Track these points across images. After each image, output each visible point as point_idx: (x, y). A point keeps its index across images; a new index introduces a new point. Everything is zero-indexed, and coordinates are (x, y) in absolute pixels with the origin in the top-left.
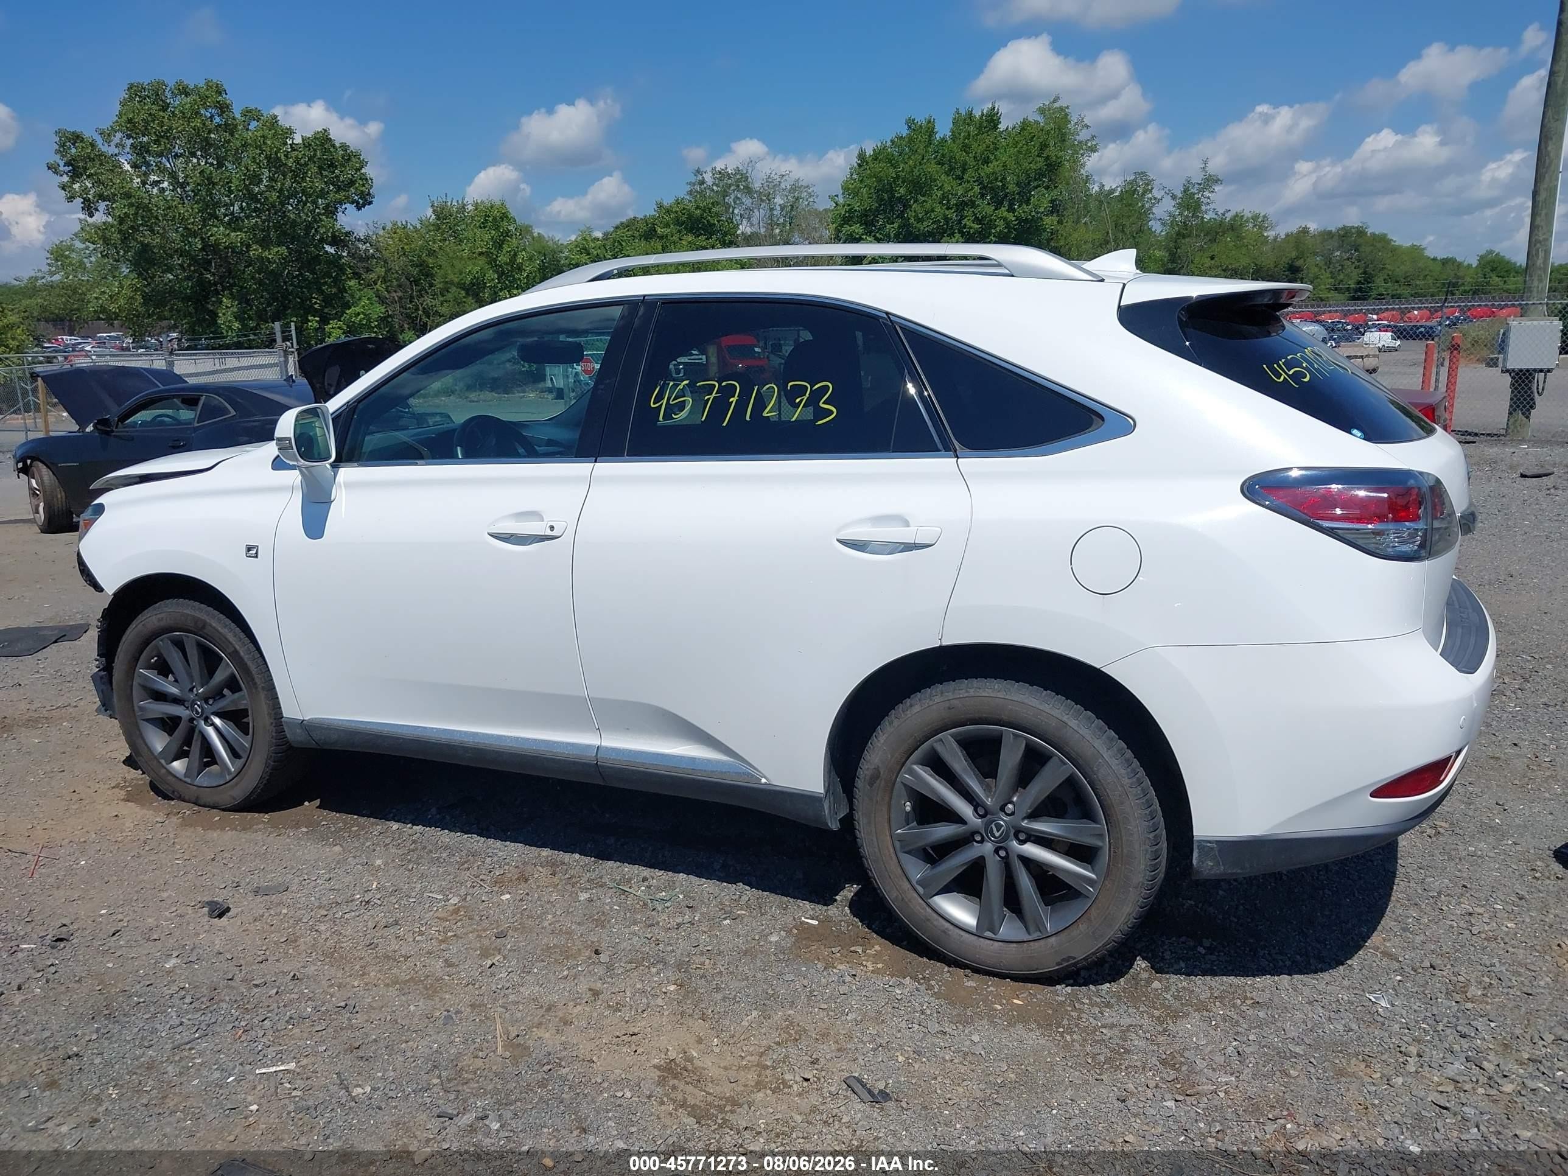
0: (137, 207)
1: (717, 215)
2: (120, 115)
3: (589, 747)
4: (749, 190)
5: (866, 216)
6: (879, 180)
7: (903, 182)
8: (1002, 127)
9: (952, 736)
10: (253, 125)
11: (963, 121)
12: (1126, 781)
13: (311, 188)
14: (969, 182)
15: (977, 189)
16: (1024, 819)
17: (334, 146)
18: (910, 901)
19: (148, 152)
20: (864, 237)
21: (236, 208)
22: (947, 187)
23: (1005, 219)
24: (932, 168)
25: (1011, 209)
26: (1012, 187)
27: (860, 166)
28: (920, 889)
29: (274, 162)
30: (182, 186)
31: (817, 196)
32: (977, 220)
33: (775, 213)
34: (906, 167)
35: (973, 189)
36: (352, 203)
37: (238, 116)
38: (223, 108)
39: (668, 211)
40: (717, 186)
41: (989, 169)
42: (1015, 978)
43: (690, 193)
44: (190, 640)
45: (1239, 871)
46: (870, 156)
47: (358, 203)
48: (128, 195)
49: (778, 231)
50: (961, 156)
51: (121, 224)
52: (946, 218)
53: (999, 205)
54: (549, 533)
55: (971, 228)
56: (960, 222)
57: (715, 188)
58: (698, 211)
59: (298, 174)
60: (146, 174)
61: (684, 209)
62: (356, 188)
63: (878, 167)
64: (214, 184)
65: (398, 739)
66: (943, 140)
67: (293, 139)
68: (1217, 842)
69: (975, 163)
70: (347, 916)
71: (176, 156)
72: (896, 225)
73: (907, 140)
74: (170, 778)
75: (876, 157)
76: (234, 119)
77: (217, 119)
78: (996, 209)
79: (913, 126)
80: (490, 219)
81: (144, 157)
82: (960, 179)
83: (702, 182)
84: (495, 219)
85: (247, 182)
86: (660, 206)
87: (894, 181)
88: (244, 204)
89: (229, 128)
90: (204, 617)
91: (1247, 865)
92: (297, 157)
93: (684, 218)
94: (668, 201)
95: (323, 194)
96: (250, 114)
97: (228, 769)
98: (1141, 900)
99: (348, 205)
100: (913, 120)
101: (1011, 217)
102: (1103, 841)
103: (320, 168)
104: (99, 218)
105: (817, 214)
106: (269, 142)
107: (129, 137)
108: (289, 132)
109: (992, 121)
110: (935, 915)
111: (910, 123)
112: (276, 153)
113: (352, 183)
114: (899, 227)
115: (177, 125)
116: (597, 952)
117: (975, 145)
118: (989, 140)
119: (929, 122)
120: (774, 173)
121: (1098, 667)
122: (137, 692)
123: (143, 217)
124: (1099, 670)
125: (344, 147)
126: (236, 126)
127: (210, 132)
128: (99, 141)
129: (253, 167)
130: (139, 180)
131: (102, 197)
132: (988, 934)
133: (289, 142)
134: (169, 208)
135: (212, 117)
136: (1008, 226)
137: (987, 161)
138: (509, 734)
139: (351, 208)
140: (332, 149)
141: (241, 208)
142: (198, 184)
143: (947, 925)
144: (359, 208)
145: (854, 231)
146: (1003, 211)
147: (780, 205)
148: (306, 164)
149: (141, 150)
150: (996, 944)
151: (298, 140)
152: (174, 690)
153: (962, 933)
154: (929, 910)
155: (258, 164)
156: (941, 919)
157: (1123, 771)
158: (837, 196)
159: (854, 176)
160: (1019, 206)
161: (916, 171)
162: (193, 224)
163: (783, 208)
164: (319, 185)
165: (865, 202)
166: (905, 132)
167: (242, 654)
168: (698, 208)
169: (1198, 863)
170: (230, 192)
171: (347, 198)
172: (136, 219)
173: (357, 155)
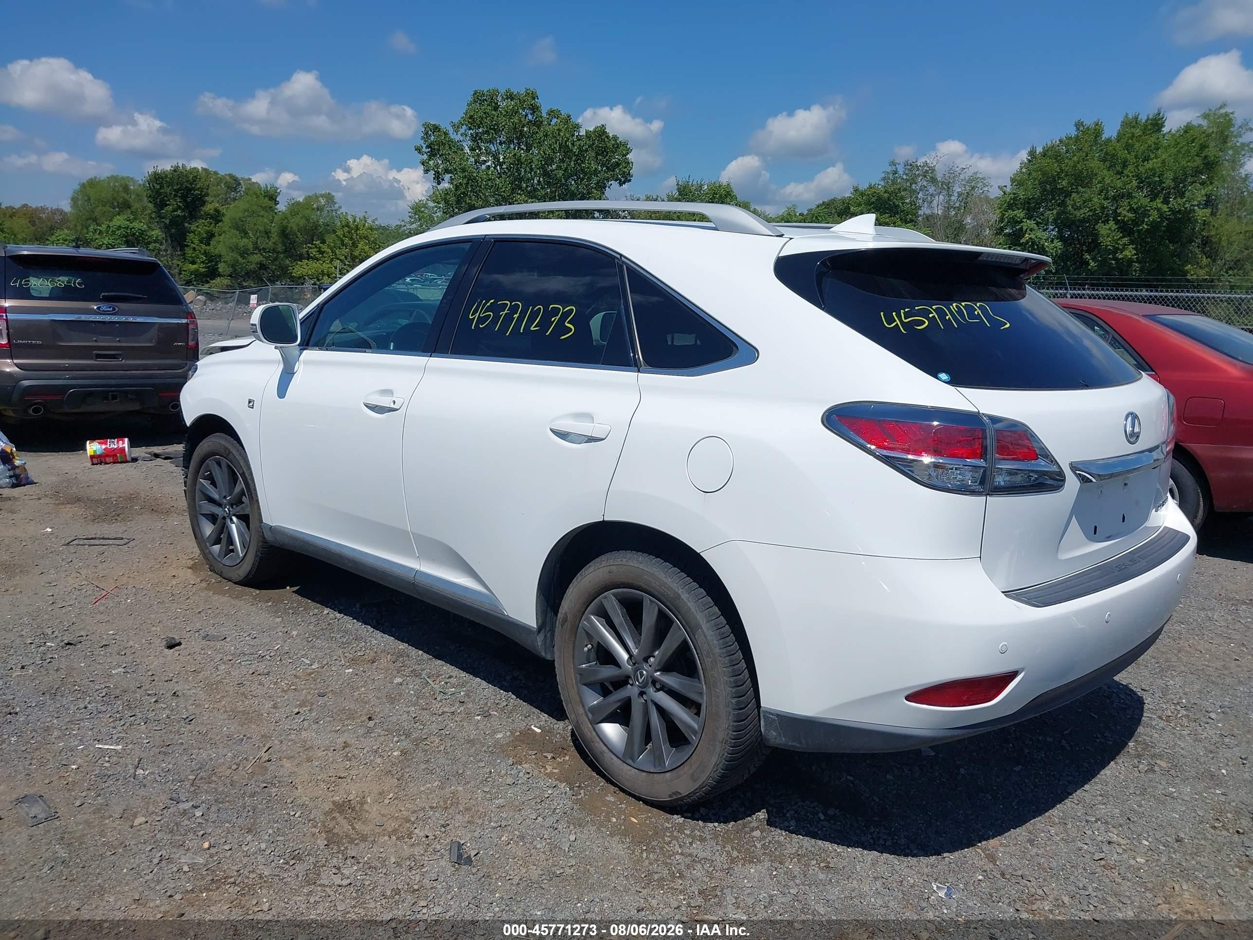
0: (468, 179)
1: (902, 198)
2: (466, 114)
3: (411, 569)
4: (933, 180)
5: (1029, 203)
6: (1044, 174)
7: (1066, 176)
8: (1165, 130)
9: (615, 595)
10: (554, 121)
11: (1130, 123)
12: (717, 651)
13: (588, 168)
14: (1128, 176)
15: (1135, 183)
16: (656, 671)
17: (608, 137)
18: (582, 723)
19: (480, 139)
20: (1025, 220)
21: (536, 181)
22: (1107, 181)
23: (1158, 210)
24: (1095, 164)
25: (1166, 201)
26: (1169, 183)
27: (1029, 161)
28: (590, 715)
29: (565, 149)
30: (501, 164)
31: (991, 187)
32: (1131, 210)
33: (953, 198)
34: (1071, 163)
35: (1131, 182)
36: (616, 180)
37: (544, 115)
38: (534, 109)
39: (862, 194)
40: (907, 175)
41: (1149, 165)
42: (646, 802)
43: (884, 179)
44: (224, 461)
45: (797, 745)
46: (1040, 153)
47: (620, 180)
48: (464, 170)
49: (953, 213)
50: (1123, 154)
51: (456, 190)
52: (1103, 208)
53: (1154, 196)
54: (392, 406)
55: (1125, 216)
56: (1115, 211)
57: (905, 177)
58: (886, 195)
59: (580, 156)
60: (478, 155)
61: (875, 192)
62: (620, 169)
63: (1045, 162)
64: (522, 163)
65: (316, 547)
66: (1109, 140)
67: (579, 132)
68: (778, 715)
69: (1134, 160)
70: (243, 663)
71: (501, 144)
72: (1055, 212)
73: (1074, 140)
74: (211, 556)
75: (1044, 155)
76: (541, 117)
77: (530, 117)
78: (1151, 201)
79: (1081, 129)
80: (717, 196)
81: (478, 143)
82: (1120, 174)
83: (895, 172)
84: (721, 196)
85: (543, 163)
86: (856, 190)
87: (1057, 175)
88: (541, 179)
89: (538, 124)
90: (230, 447)
91: (803, 741)
92: (580, 145)
93: (873, 200)
94: (863, 187)
95: (596, 172)
96: (553, 113)
97: (239, 555)
98: (726, 754)
99: (613, 182)
100: (1083, 122)
101: (1165, 208)
102: (702, 698)
103: (597, 154)
104: (445, 185)
105: (987, 200)
106: (562, 134)
107: (470, 129)
108: (577, 127)
109: (1157, 124)
110: (597, 738)
111: (1079, 125)
112: (566, 143)
113: (618, 164)
114: (1058, 214)
115: (502, 120)
116: (370, 719)
117: (1137, 145)
118: (1151, 140)
119: (1097, 125)
120: (956, 166)
121: (698, 552)
122: (198, 495)
123: (472, 186)
124: (699, 555)
125: (615, 138)
126: (542, 122)
127: (523, 127)
128: (451, 131)
129: (549, 152)
130: (473, 160)
131: (447, 171)
132: (630, 761)
133: (576, 134)
134: (489, 180)
135: (526, 115)
136: (1161, 215)
137: (1147, 159)
138: (372, 553)
139: (614, 184)
140: (606, 140)
141: (539, 181)
142: (511, 164)
143: (605, 748)
144: (621, 185)
145: (1016, 215)
146: (1158, 203)
147: (958, 192)
148: (586, 151)
149: (475, 138)
150: (634, 770)
151: (583, 133)
152: (216, 496)
153: (613, 757)
154: (594, 734)
155: (553, 149)
156: (601, 743)
157: (715, 642)
158: (1006, 186)
159: (1024, 170)
160: (1174, 199)
161: (1079, 166)
162: (504, 192)
163: (960, 195)
164: (594, 166)
165: (1032, 191)
166: (1073, 132)
167: (247, 475)
168: (885, 192)
169: (765, 731)
170: (531, 169)
171: (613, 176)
172: (467, 187)
173: (625, 145)
